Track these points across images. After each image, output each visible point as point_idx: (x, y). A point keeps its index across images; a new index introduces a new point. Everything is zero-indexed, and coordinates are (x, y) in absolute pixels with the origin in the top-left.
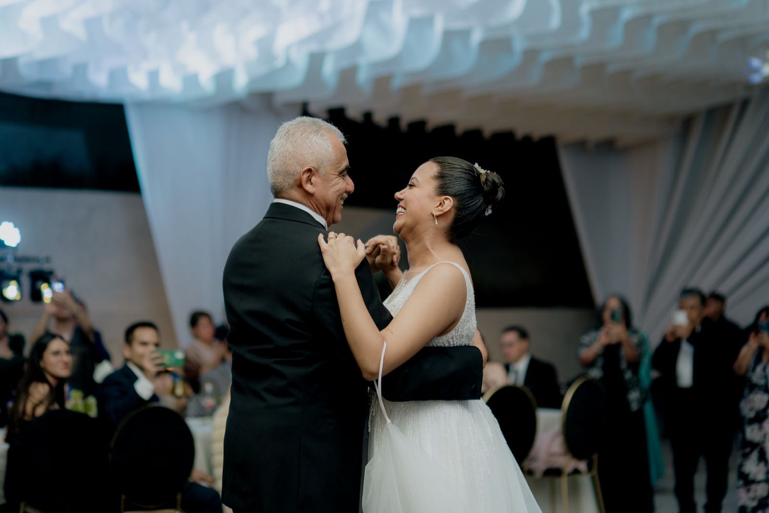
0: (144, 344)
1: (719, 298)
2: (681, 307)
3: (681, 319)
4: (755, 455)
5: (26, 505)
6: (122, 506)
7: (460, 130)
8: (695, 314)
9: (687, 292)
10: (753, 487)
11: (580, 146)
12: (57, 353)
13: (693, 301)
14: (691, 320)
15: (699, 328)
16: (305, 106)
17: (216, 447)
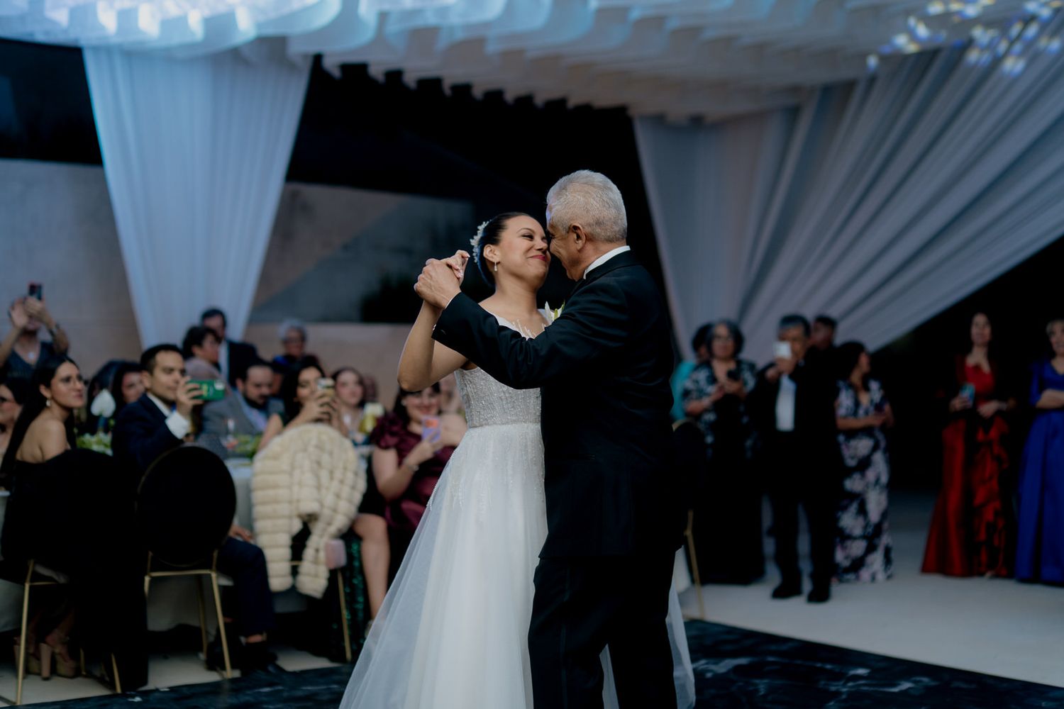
0: (170, 371)
1: (828, 323)
2: (782, 338)
3: (784, 351)
4: (854, 507)
5: (35, 563)
6: (149, 565)
7: (510, 97)
8: (798, 346)
9: (789, 320)
10: (849, 543)
11: (659, 120)
12: (68, 379)
13: (796, 331)
14: (794, 352)
15: (802, 362)
16: (318, 59)
17: (258, 496)
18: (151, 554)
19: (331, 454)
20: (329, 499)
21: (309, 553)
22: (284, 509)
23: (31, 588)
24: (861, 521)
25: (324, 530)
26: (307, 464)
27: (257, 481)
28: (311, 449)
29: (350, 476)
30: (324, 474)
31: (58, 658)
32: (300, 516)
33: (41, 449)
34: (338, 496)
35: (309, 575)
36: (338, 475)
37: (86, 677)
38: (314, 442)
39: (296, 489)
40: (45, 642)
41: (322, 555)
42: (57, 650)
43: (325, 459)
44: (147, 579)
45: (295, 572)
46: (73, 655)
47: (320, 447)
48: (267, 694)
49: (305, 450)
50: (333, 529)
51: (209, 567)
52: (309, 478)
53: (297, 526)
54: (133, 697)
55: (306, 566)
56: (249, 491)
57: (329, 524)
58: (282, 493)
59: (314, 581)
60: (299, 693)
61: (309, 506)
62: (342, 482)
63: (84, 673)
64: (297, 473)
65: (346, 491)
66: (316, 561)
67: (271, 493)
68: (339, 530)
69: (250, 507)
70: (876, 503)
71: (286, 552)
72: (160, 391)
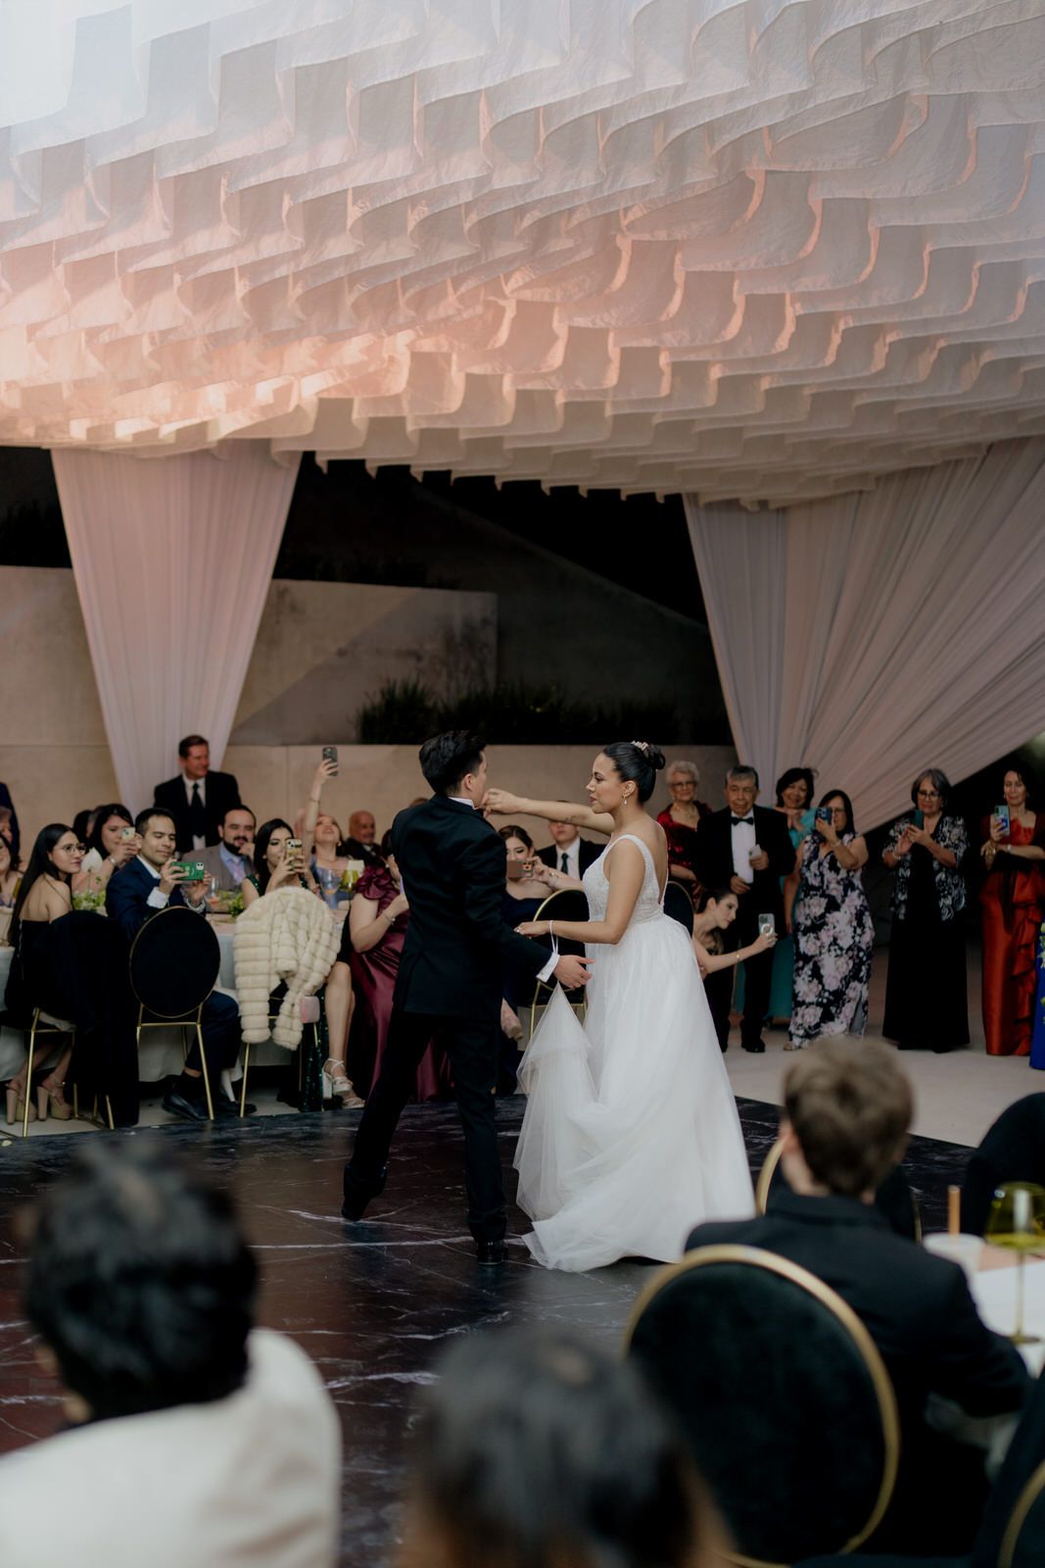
0: (159, 835)
5: (41, 1012)
16: (308, 457)
17: (240, 953)
18: (142, 1006)
19: (308, 916)
20: (305, 958)
21: (285, 1008)
22: (263, 966)
23: (35, 1034)
24: (815, 986)
25: (301, 986)
26: (285, 924)
27: (240, 939)
28: (289, 910)
29: (325, 935)
30: (301, 935)
31: (54, 1102)
32: (278, 973)
33: (47, 907)
34: (314, 955)
35: (284, 1027)
36: (314, 935)
37: (79, 1119)
38: (292, 904)
39: (274, 947)
40: (42, 1086)
41: (297, 1008)
42: (53, 1095)
43: (303, 919)
44: (138, 1029)
45: (272, 1025)
46: (67, 1097)
47: (297, 909)
48: (247, 1132)
49: (283, 912)
50: (308, 986)
51: (196, 1021)
52: (286, 939)
53: (276, 983)
54: (130, 1132)
55: (281, 1020)
56: (232, 949)
57: (305, 981)
58: (262, 951)
59: (289, 1035)
60: (274, 1132)
61: (288, 964)
62: (317, 942)
63: (77, 1116)
64: (276, 932)
65: (322, 950)
66: (291, 1016)
67: (252, 951)
68: (315, 987)
69: (233, 964)
70: (834, 969)
71: (265, 1007)
72: (149, 853)
